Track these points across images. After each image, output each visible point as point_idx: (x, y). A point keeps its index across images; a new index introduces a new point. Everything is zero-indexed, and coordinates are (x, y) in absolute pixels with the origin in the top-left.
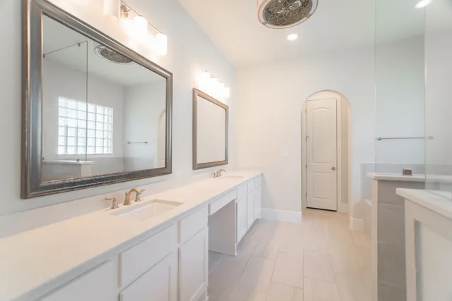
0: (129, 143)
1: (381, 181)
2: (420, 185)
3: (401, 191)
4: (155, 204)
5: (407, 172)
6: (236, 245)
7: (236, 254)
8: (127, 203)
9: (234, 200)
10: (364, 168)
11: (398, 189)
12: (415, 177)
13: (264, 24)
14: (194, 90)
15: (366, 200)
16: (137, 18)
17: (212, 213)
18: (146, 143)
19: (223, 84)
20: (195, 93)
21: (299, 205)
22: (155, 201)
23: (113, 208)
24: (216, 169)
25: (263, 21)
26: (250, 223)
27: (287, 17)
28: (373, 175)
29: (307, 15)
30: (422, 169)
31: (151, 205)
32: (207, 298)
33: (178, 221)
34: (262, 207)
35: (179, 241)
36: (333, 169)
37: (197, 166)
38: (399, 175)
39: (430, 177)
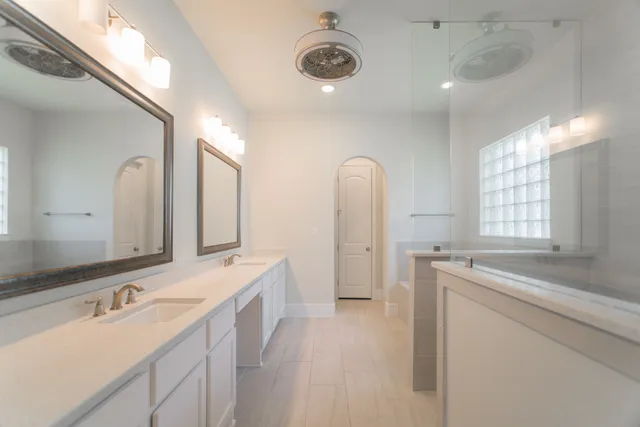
0: (48, 214)
1: (419, 259)
2: (446, 258)
3: (434, 264)
4: (158, 305)
5: (437, 249)
6: (261, 352)
7: (262, 364)
8: (116, 306)
9: (258, 295)
10: (400, 247)
11: (433, 263)
12: (443, 252)
13: (301, 72)
14: (199, 142)
15: (401, 283)
16: (127, 31)
17: (240, 309)
18: (89, 214)
19: (236, 136)
20: (201, 147)
21: (332, 295)
22: (157, 301)
23: (96, 315)
24: (227, 254)
25: (301, 69)
26: (275, 323)
27: (328, 71)
28: (410, 252)
29: (349, 73)
30: (448, 246)
31: (152, 307)
32: (234, 421)
33: (206, 322)
34: (286, 302)
35: (208, 346)
36: (368, 249)
37: (203, 250)
38: (431, 252)
39: (453, 252)
